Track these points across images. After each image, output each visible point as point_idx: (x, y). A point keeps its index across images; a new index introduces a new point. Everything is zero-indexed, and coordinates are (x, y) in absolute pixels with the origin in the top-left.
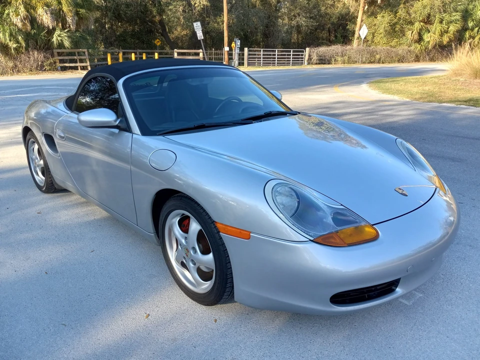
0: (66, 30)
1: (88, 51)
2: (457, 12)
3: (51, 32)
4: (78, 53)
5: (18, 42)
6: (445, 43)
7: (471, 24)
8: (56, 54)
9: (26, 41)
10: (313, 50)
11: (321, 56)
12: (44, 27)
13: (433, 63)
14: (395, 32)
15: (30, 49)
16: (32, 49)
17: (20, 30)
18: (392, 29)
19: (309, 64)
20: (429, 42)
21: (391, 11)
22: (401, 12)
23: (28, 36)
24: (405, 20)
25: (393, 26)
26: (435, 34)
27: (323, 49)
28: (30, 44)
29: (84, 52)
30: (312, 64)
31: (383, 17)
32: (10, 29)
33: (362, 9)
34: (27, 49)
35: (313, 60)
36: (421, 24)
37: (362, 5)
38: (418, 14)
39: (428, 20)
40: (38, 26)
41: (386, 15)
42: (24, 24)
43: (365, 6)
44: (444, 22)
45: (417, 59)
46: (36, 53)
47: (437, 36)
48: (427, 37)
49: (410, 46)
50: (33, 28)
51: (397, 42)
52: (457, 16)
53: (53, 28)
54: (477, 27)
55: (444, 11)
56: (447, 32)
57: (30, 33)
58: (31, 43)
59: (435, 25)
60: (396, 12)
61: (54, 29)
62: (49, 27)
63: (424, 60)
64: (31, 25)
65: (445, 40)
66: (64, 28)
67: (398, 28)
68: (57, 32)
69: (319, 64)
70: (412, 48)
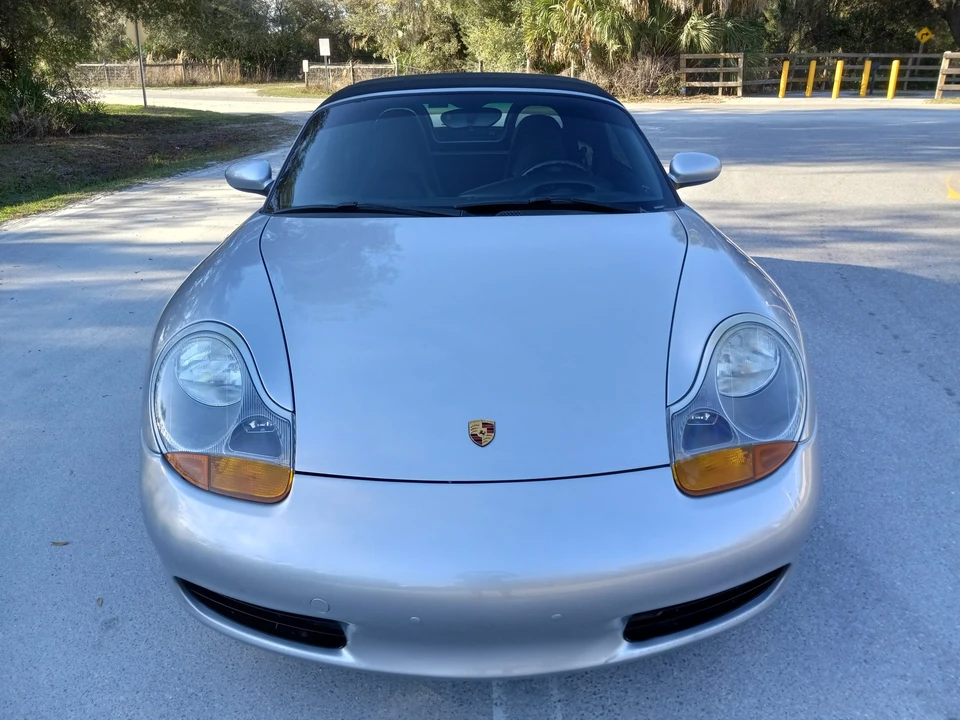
0: (709, 16)
1: (745, 57)
3: (681, 20)
4: (726, 60)
5: (622, 41)
8: (683, 63)
9: (636, 39)
12: (672, 10)
15: (639, 54)
16: (643, 53)
17: (629, 19)
23: (641, 30)
28: (642, 46)
29: (737, 60)
32: (613, 18)
34: (634, 54)
40: (662, 10)
42: (639, 9)
46: (648, 62)
50: (652, 13)
53: (686, 12)
57: (645, 24)
58: (645, 42)
61: (688, 14)
62: (679, 10)
64: (650, 8)
66: (707, 11)
68: (693, 20)
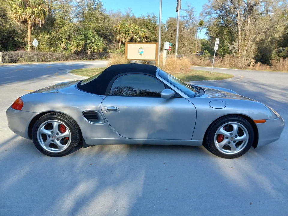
2: (82, 35)
6: (79, 50)
7: (88, 42)
10: (5, 53)
11: (11, 57)
13: (75, 61)
14: (52, 44)
18: (50, 42)
19: (3, 62)
20: (71, 50)
21: (48, 32)
22: (53, 33)
24: (56, 38)
25: (51, 40)
26: (73, 45)
27: (11, 53)
30: (6, 62)
31: (44, 35)
33: (30, 29)
35: (6, 60)
36: (66, 40)
37: (29, 27)
38: (63, 35)
39: (69, 38)
41: (45, 34)
43: (32, 28)
44: (77, 40)
45: (67, 59)
47: (75, 47)
48: (70, 47)
49: (62, 52)
51: (54, 49)
52: (82, 37)
54: (91, 43)
55: (76, 34)
56: (79, 45)
59: (73, 41)
60: (51, 33)
63: (70, 60)
65: (79, 49)
67: (53, 42)
69: (11, 62)
70: (63, 53)
